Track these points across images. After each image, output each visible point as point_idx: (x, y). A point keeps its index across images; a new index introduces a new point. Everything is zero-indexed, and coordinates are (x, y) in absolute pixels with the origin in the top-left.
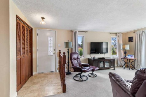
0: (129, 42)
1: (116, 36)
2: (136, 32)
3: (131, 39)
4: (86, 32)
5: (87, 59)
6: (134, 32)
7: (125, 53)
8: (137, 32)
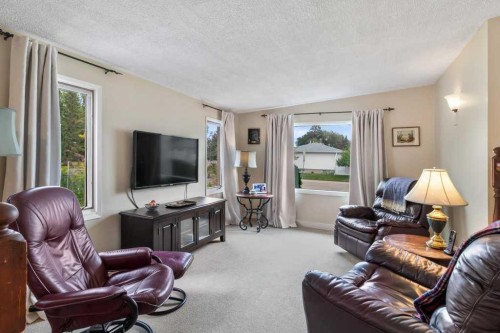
0: (250, 143)
1: (220, 118)
2: (268, 117)
3: (253, 136)
4: (107, 71)
5: (112, 217)
6: (264, 116)
7: (246, 178)
8: (270, 117)
